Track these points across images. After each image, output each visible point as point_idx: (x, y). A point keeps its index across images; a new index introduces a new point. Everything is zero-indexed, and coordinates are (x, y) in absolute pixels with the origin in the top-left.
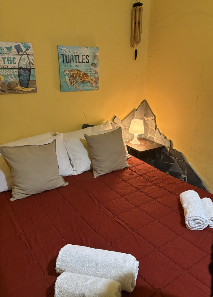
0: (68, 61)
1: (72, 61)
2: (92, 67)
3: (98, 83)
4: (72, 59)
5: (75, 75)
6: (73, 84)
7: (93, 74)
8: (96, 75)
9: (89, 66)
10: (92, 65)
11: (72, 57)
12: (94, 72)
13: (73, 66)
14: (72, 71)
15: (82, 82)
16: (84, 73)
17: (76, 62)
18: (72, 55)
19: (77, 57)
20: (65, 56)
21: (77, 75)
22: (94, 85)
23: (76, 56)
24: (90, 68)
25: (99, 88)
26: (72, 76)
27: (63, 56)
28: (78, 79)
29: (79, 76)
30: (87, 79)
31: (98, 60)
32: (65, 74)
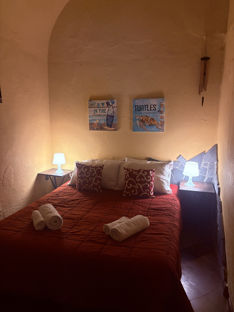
0: (139, 110)
1: (142, 109)
2: (158, 114)
3: (163, 126)
4: (143, 108)
5: (144, 120)
6: (142, 126)
7: (159, 119)
8: (162, 120)
9: (156, 113)
10: (158, 112)
11: (142, 107)
12: (160, 118)
13: (143, 113)
14: (142, 116)
15: (150, 125)
16: (152, 118)
17: (145, 110)
18: (142, 105)
19: (147, 106)
20: (137, 106)
21: (146, 120)
22: (160, 127)
23: (145, 105)
24: (156, 114)
25: (164, 130)
26: (142, 121)
27: (136, 106)
28: (147, 123)
29: (147, 120)
30: (154, 122)
31: (164, 108)
32: (137, 119)
